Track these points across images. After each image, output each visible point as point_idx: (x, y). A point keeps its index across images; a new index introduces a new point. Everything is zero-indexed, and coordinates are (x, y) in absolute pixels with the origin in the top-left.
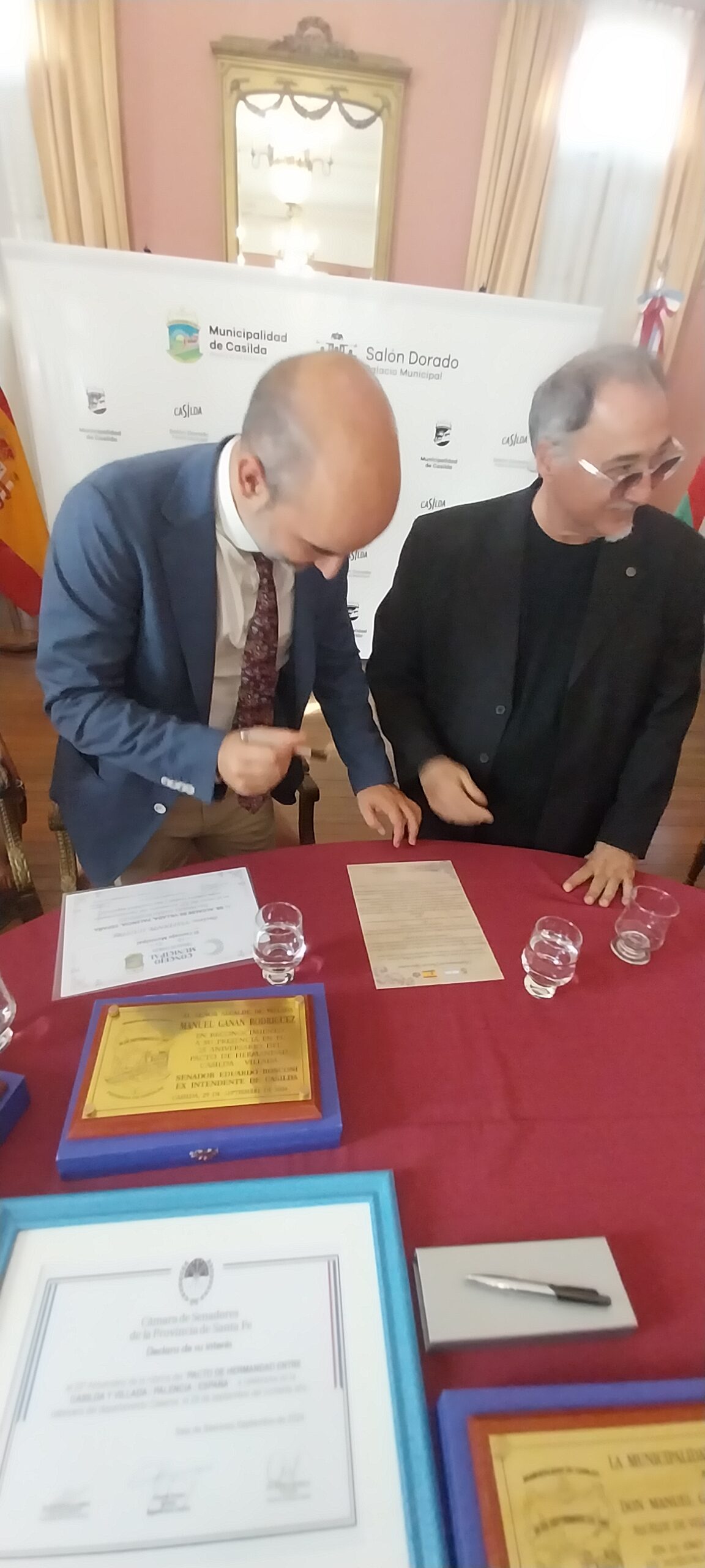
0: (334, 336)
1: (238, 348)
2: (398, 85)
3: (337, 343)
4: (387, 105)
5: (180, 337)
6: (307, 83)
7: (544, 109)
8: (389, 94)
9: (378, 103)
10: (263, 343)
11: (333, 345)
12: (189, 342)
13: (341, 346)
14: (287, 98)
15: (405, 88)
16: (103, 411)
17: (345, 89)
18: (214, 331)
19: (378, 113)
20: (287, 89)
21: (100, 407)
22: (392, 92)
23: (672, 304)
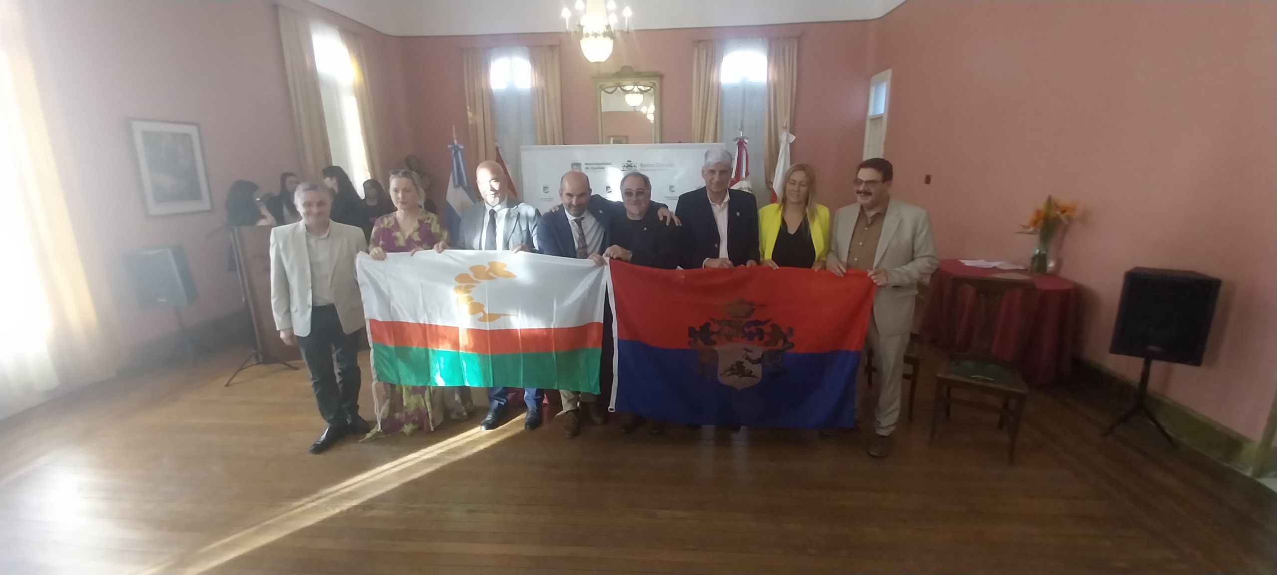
0: (628, 161)
1: (595, 168)
2: (658, 79)
3: (629, 163)
4: (654, 84)
5: (575, 167)
6: (625, 83)
7: (714, 78)
8: (655, 82)
9: (651, 85)
10: (603, 166)
11: (627, 164)
12: (578, 168)
13: (632, 164)
14: (619, 89)
15: (661, 79)
16: (547, 192)
17: (639, 82)
18: (586, 164)
19: (651, 88)
20: (619, 85)
21: (547, 191)
22: (656, 81)
23: (746, 141)
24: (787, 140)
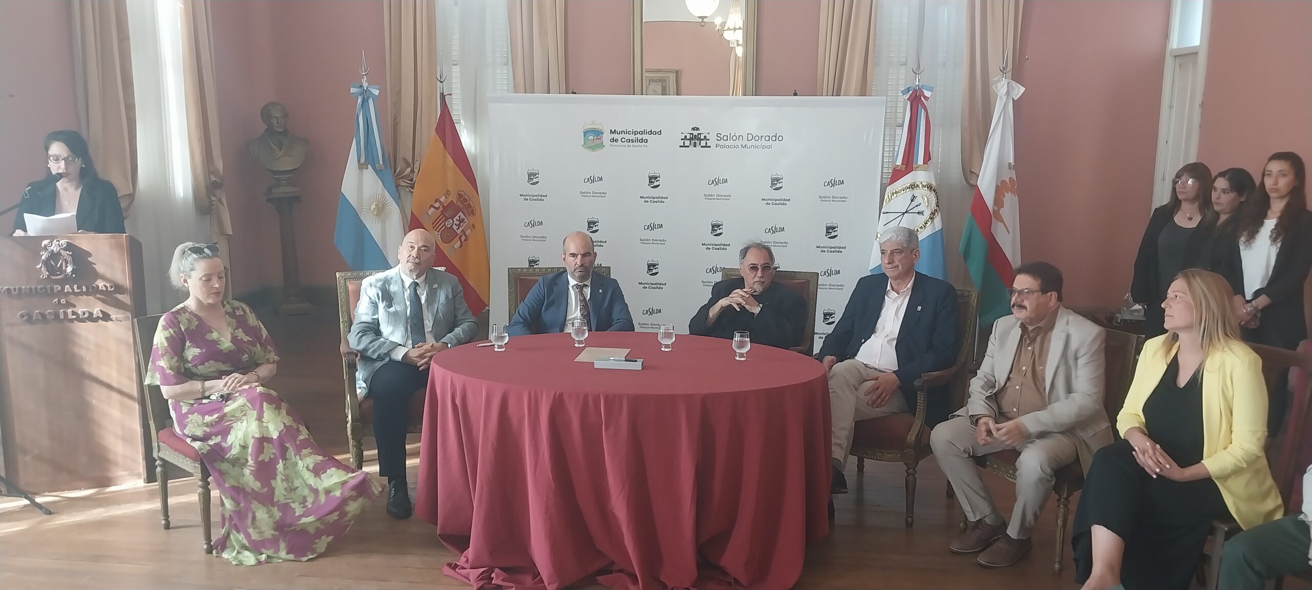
0: (693, 129)
1: (629, 140)
3: (695, 133)
5: (591, 138)
10: (644, 137)
11: (693, 134)
12: (596, 139)
13: (698, 134)
16: (536, 183)
18: (613, 132)
21: (535, 181)
23: (927, 93)
24: (1008, 93)
